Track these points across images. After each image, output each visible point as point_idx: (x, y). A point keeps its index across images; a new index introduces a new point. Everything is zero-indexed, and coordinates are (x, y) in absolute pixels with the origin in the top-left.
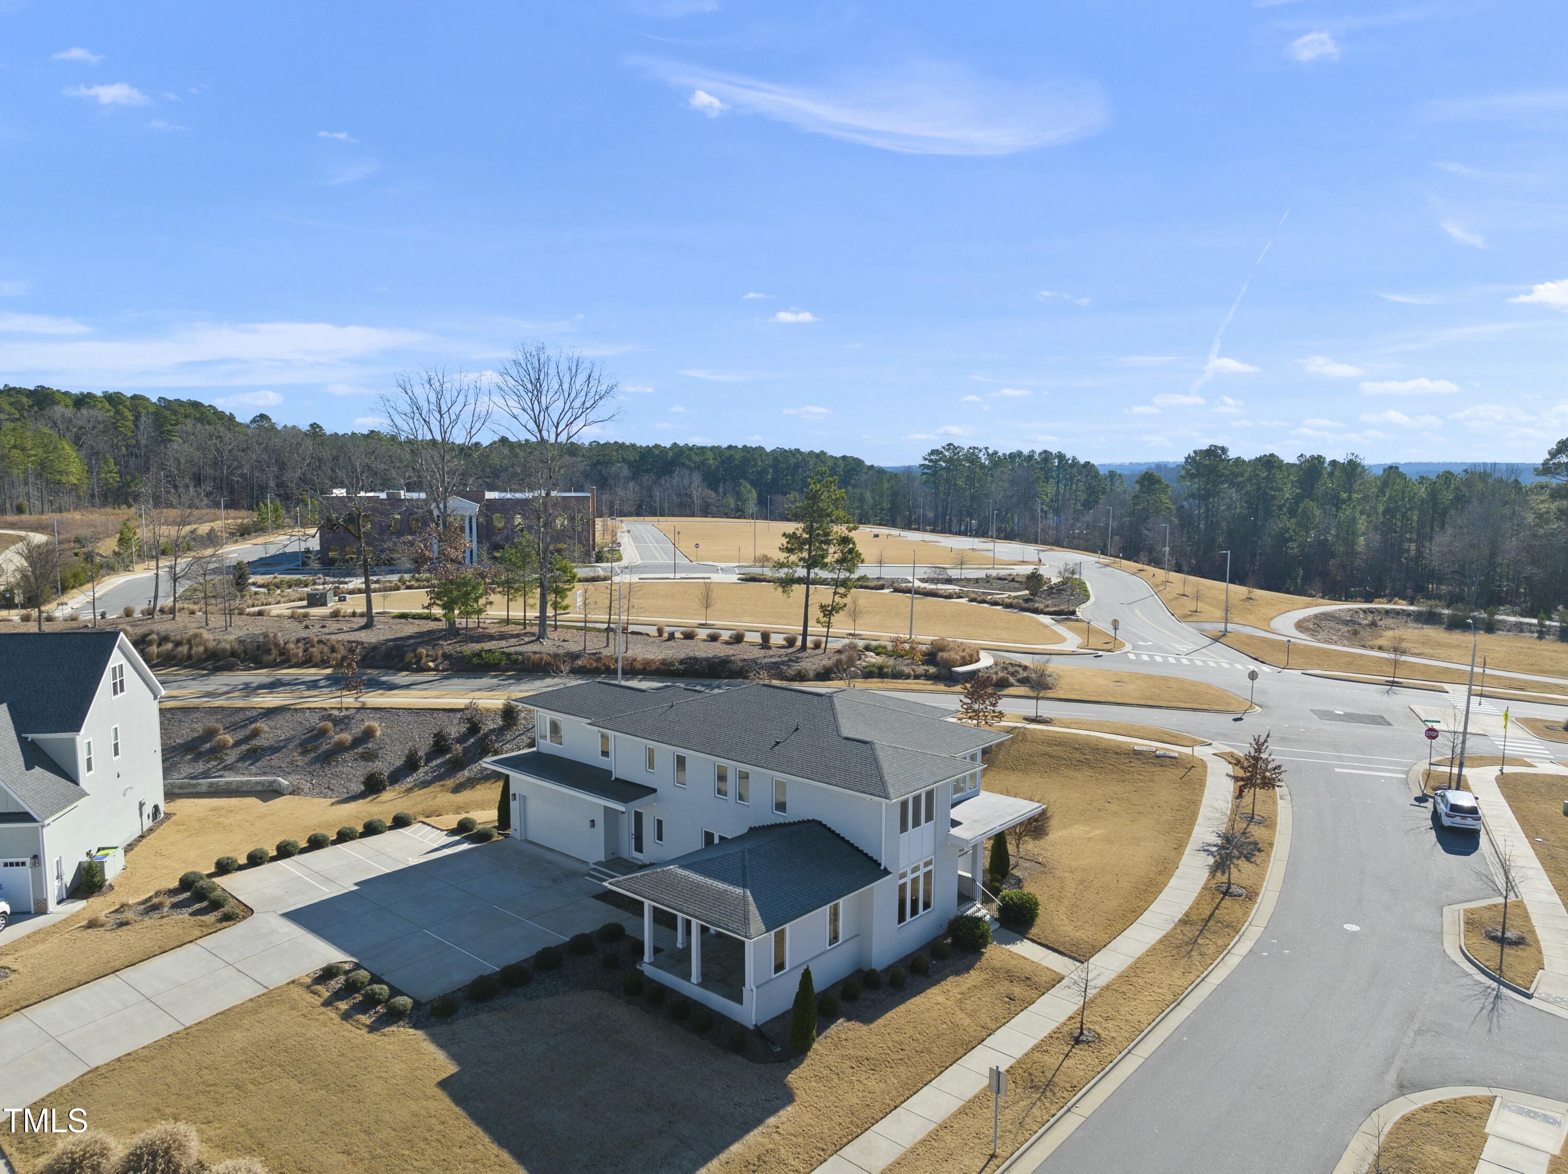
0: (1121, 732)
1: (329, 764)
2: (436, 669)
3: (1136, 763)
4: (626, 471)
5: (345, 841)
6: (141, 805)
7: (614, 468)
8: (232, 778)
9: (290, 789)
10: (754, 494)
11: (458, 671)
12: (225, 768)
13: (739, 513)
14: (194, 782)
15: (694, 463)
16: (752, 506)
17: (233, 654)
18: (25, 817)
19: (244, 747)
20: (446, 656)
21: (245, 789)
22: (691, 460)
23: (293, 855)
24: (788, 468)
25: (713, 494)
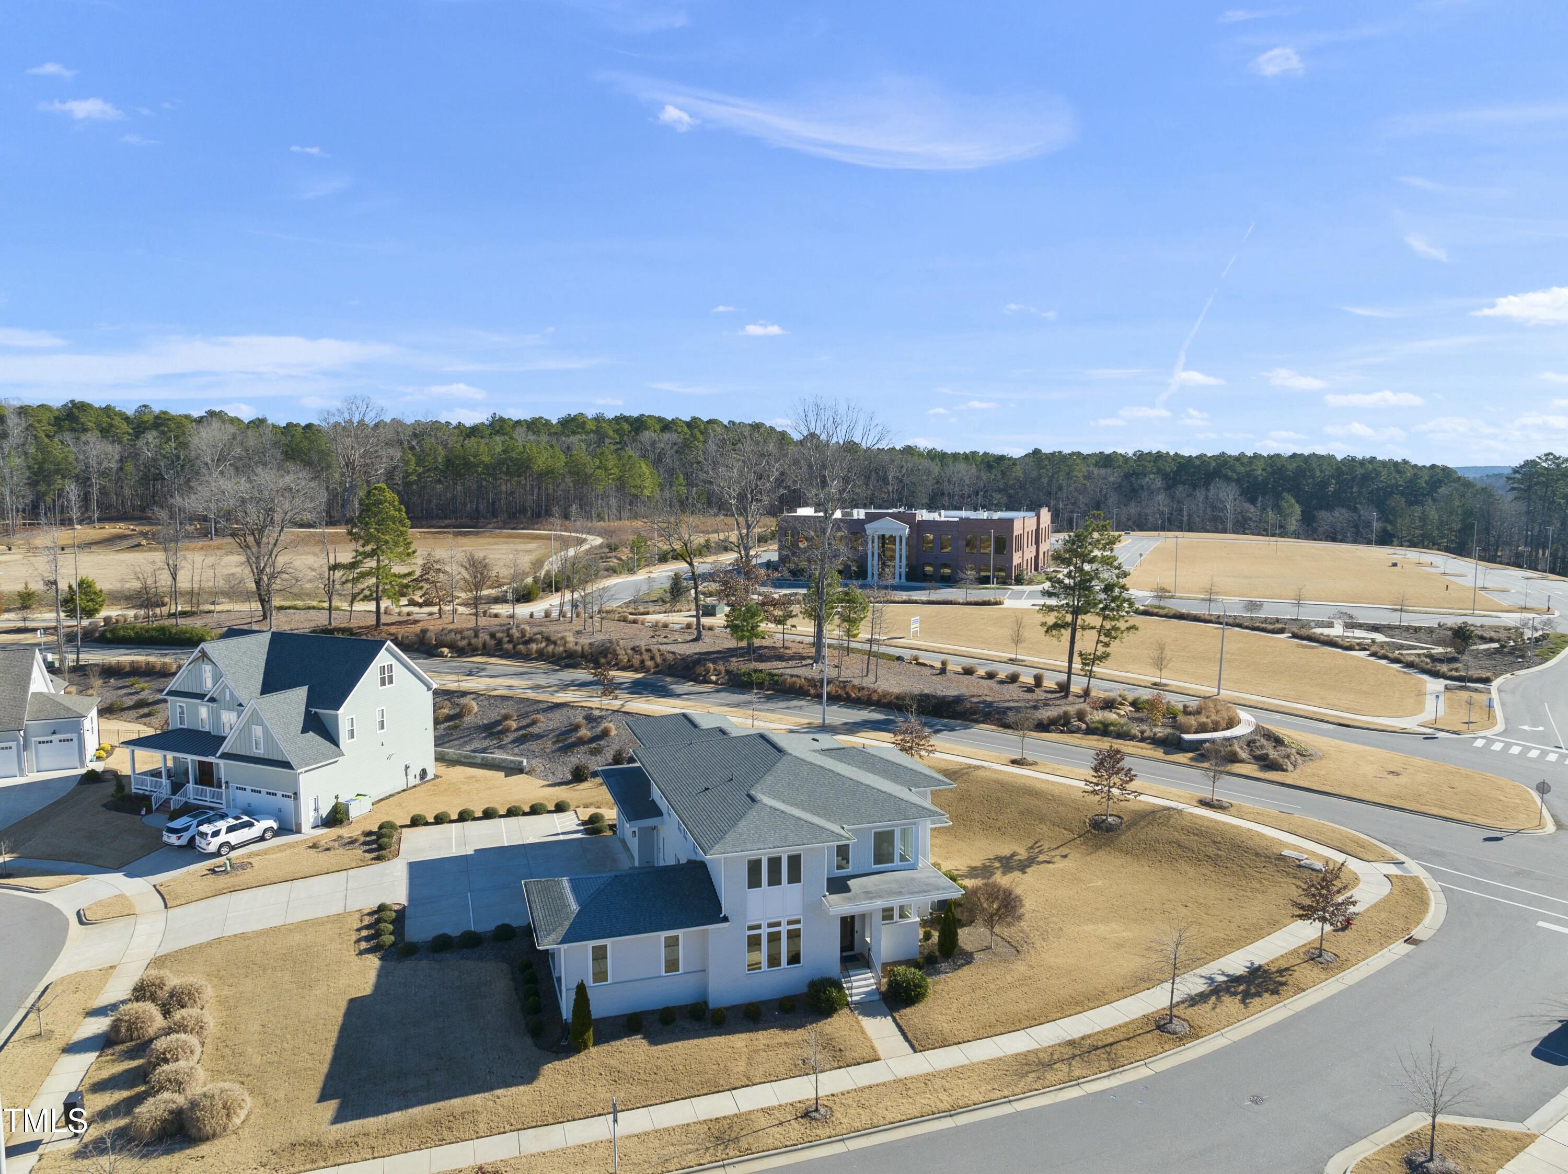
0: (1300, 831)
1: (566, 753)
2: (716, 683)
3: (1271, 869)
4: (1159, 483)
5: (510, 816)
6: (407, 768)
7: (1147, 479)
8: (499, 755)
9: (527, 769)
10: (1297, 509)
11: (732, 686)
12: (500, 747)
13: (1281, 531)
14: (473, 754)
15: (1238, 474)
16: (1293, 523)
17: (583, 655)
18: (287, 765)
19: (521, 733)
20: (728, 672)
21: (503, 765)
22: (1234, 471)
23: (467, 820)
24: (1353, 479)
25: (1252, 509)
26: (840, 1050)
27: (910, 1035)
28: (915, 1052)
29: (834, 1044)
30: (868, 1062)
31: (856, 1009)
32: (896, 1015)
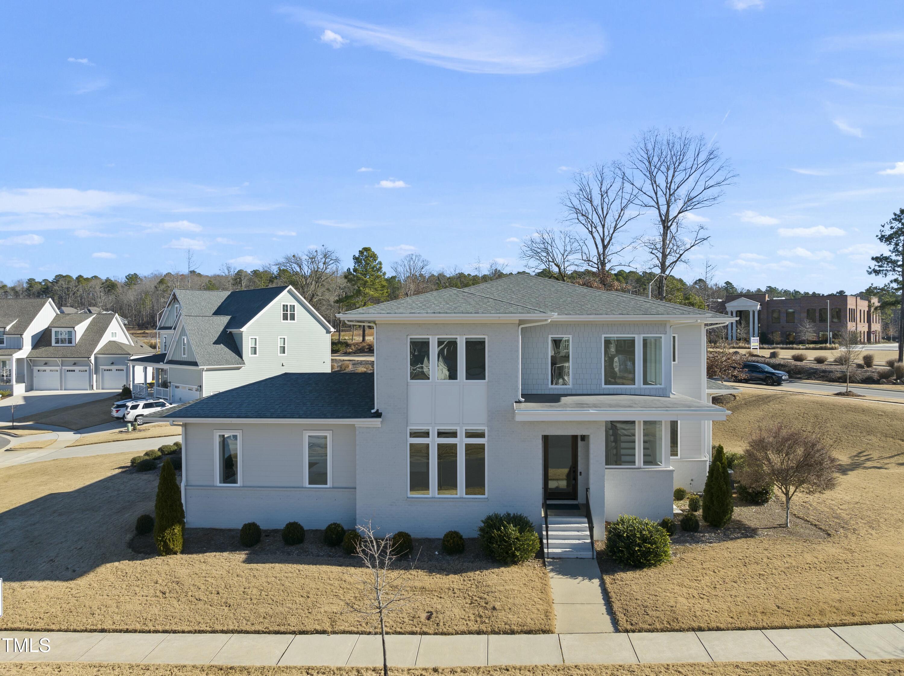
26: (494, 608)
27: (616, 606)
28: (617, 631)
29: (489, 598)
30: (529, 632)
31: (550, 564)
32: (608, 579)
